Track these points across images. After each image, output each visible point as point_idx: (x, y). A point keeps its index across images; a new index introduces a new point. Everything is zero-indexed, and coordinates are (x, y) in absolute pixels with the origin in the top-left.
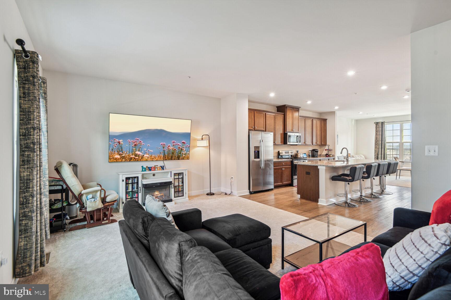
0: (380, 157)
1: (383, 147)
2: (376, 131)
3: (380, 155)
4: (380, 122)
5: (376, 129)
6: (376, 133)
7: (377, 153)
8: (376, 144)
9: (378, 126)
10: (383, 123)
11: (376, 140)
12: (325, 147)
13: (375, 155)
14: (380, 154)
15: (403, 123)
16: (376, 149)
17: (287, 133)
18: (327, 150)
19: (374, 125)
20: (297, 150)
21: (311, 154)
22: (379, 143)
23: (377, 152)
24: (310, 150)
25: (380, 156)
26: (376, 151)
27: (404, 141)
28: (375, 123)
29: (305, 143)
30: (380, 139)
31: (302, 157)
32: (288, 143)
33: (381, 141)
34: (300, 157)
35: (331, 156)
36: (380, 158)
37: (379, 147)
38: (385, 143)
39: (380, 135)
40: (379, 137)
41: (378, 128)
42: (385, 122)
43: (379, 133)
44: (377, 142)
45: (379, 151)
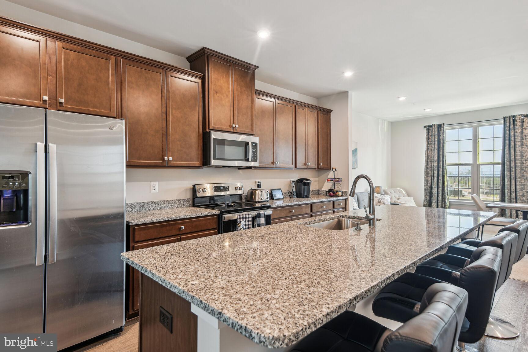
0: (436, 192)
1: (441, 173)
2: (428, 143)
3: (436, 189)
4: (435, 125)
5: (428, 138)
6: (428, 147)
7: (429, 185)
8: (427, 168)
9: (430, 134)
10: (440, 127)
11: (427, 160)
12: (327, 173)
13: (426, 190)
14: (435, 187)
15: (479, 126)
16: (427, 177)
17: (209, 133)
18: (331, 180)
19: (424, 131)
20: (258, 180)
21: (294, 190)
22: (433, 166)
23: (429, 182)
24: (293, 182)
25: (436, 190)
26: (426, 181)
27: (481, 161)
28: (425, 127)
29: (273, 163)
30: (436, 159)
31: (264, 200)
32: (213, 162)
33: (437, 162)
34: (260, 200)
35: (340, 193)
36: (436, 195)
37: (433, 173)
38: (445, 165)
39: (434, 150)
40: (433, 153)
41: (431, 136)
42: (444, 124)
43: (433, 145)
44: (430, 163)
45: (434, 180)
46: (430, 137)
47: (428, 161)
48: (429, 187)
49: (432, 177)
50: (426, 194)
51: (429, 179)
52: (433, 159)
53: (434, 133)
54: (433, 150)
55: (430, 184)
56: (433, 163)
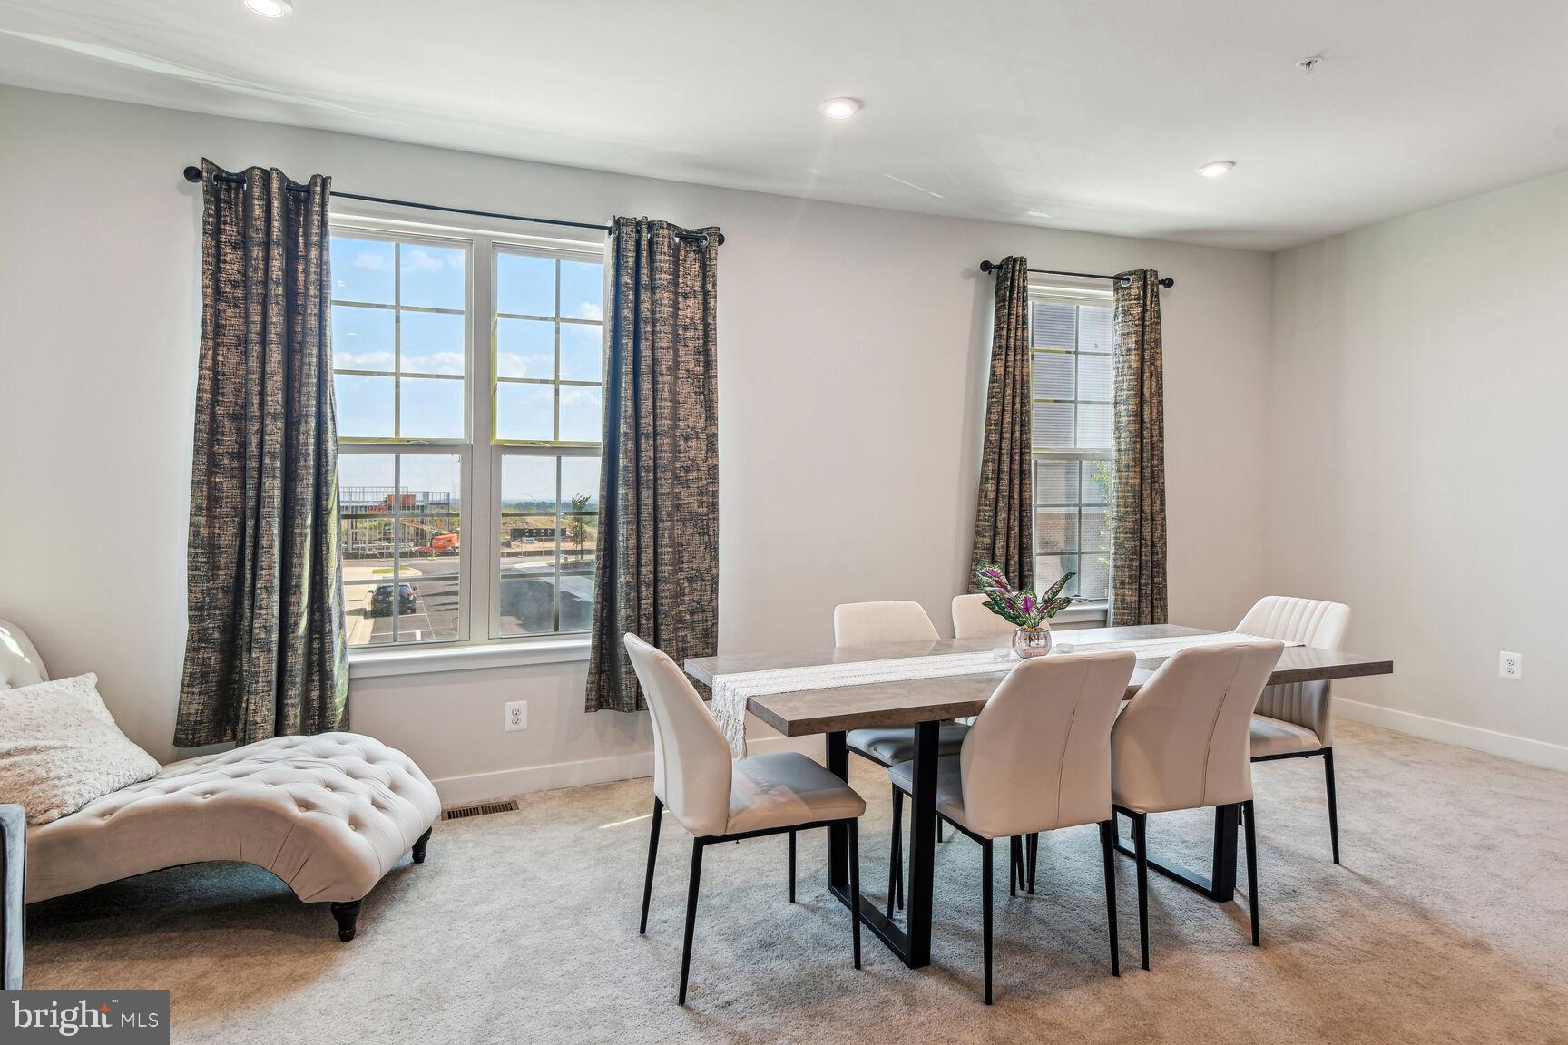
0: (275, 621)
2: (218, 292)
3: (276, 597)
4: (265, 175)
5: (218, 256)
6: (218, 315)
7: (225, 575)
9: (230, 231)
10: (299, 196)
11: (214, 403)
14: (269, 590)
15: (497, 243)
16: (211, 518)
19: (190, 208)
22: (253, 449)
23: (226, 558)
25: (276, 610)
26: (204, 549)
27: (505, 430)
28: (192, 174)
30: (275, 401)
33: (280, 424)
36: (275, 637)
37: (251, 493)
38: (331, 446)
39: (263, 341)
40: (254, 363)
41: (243, 244)
42: (325, 182)
43: (255, 309)
44: (228, 427)
45: (264, 543)
46: (230, 254)
47: (220, 411)
48: (226, 591)
49: (250, 524)
50: (197, 640)
51: (228, 534)
52: (256, 400)
53: (259, 224)
54: (254, 337)
55: (232, 571)
56: (253, 428)
